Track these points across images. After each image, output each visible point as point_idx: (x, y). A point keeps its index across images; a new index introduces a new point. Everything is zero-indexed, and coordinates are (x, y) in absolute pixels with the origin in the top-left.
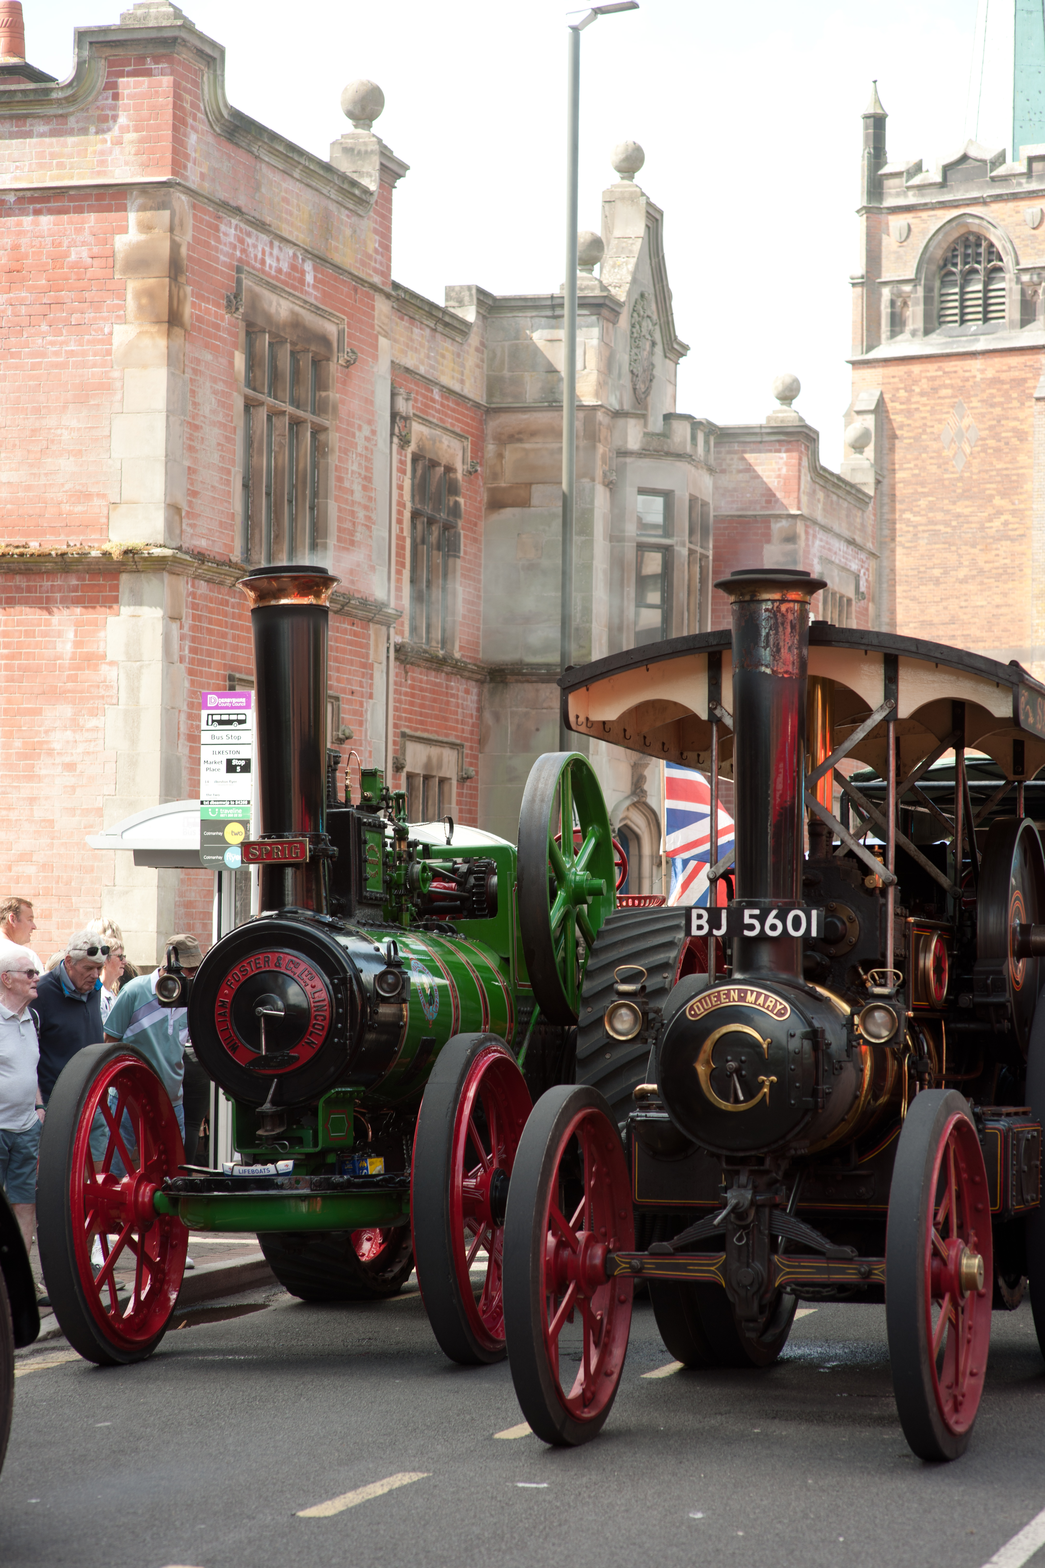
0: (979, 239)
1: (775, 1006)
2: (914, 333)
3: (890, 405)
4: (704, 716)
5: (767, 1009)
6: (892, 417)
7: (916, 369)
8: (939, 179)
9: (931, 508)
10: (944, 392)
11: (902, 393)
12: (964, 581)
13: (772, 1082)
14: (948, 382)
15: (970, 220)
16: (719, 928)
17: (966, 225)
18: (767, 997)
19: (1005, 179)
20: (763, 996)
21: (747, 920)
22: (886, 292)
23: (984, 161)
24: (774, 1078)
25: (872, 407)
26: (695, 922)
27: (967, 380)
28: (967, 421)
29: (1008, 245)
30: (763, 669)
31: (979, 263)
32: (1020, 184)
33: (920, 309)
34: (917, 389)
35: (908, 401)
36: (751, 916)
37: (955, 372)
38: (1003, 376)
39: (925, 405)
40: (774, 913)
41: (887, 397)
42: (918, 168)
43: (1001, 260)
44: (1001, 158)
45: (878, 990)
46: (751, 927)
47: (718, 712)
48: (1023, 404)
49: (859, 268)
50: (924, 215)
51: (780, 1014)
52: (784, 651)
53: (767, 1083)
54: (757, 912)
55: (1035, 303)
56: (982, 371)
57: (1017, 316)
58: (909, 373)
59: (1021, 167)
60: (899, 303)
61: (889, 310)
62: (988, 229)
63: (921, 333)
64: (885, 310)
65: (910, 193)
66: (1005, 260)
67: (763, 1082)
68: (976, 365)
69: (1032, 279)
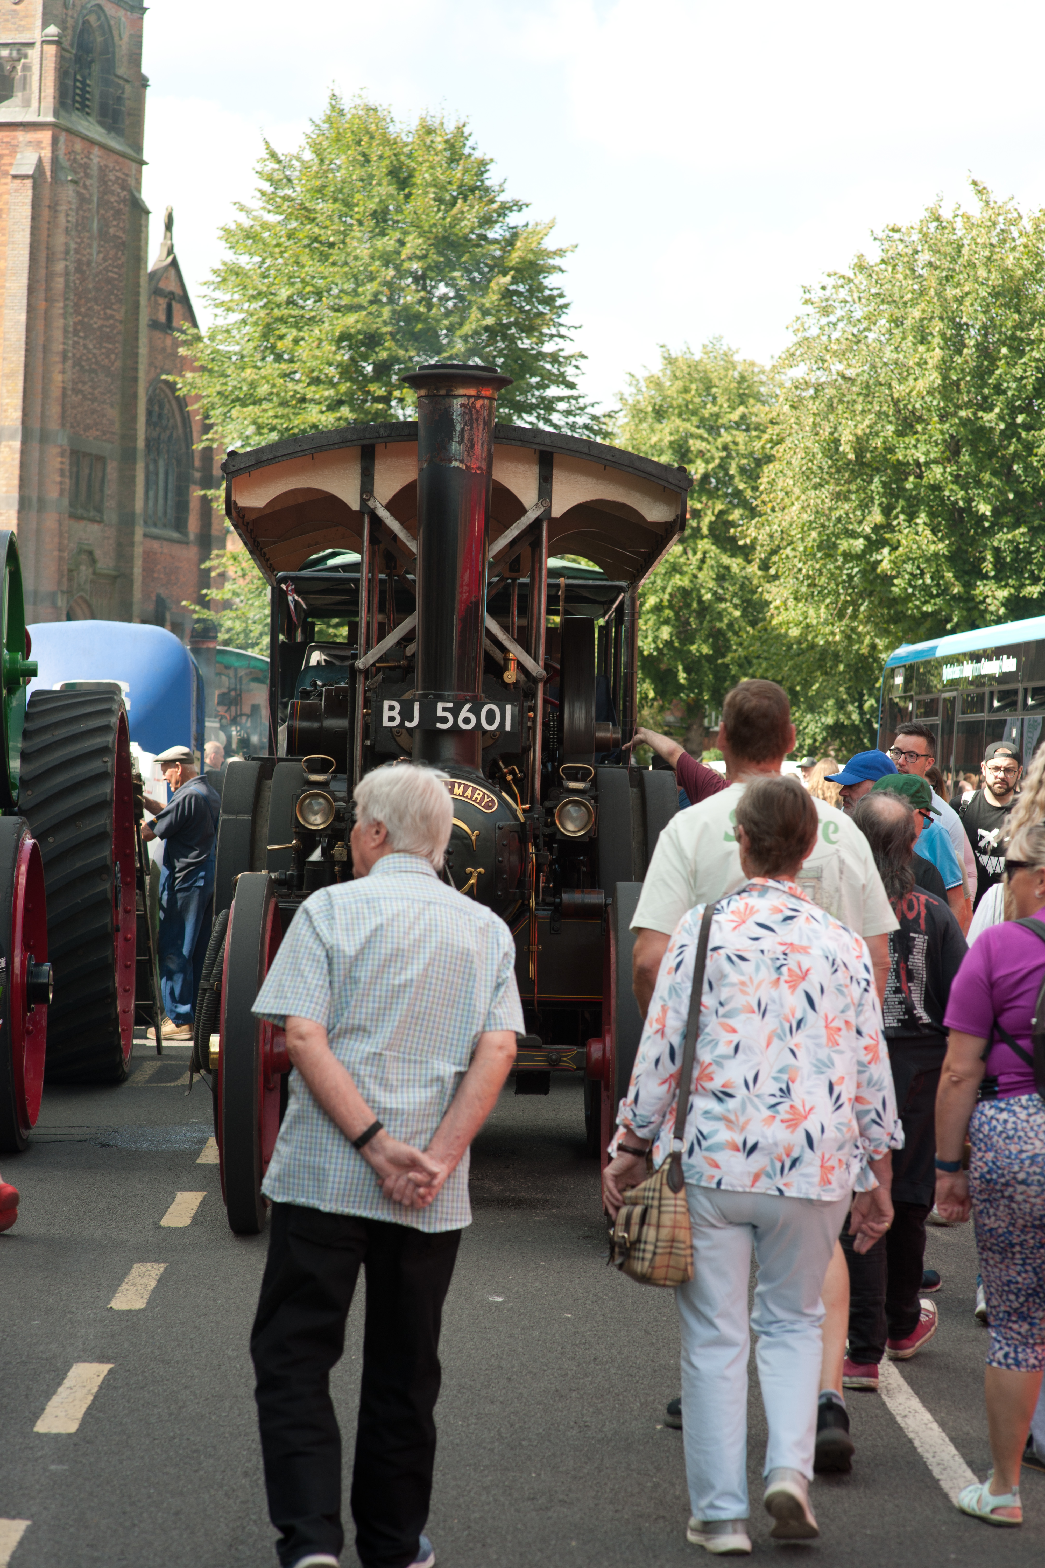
1: (483, 798)
4: (355, 506)
5: (475, 801)
13: (480, 873)
16: (411, 720)
18: (474, 789)
20: (470, 790)
21: (440, 713)
24: (481, 870)
26: (386, 714)
30: (455, 464)
36: (444, 709)
40: (468, 706)
45: (573, 785)
46: (444, 720)
47: (371, 503)
51: (487, 806)
52: (478, 448)
53: (475, 874)
54: (450, 705)
55: (13, 79)
67: (471, 873)
69: (11, 54)
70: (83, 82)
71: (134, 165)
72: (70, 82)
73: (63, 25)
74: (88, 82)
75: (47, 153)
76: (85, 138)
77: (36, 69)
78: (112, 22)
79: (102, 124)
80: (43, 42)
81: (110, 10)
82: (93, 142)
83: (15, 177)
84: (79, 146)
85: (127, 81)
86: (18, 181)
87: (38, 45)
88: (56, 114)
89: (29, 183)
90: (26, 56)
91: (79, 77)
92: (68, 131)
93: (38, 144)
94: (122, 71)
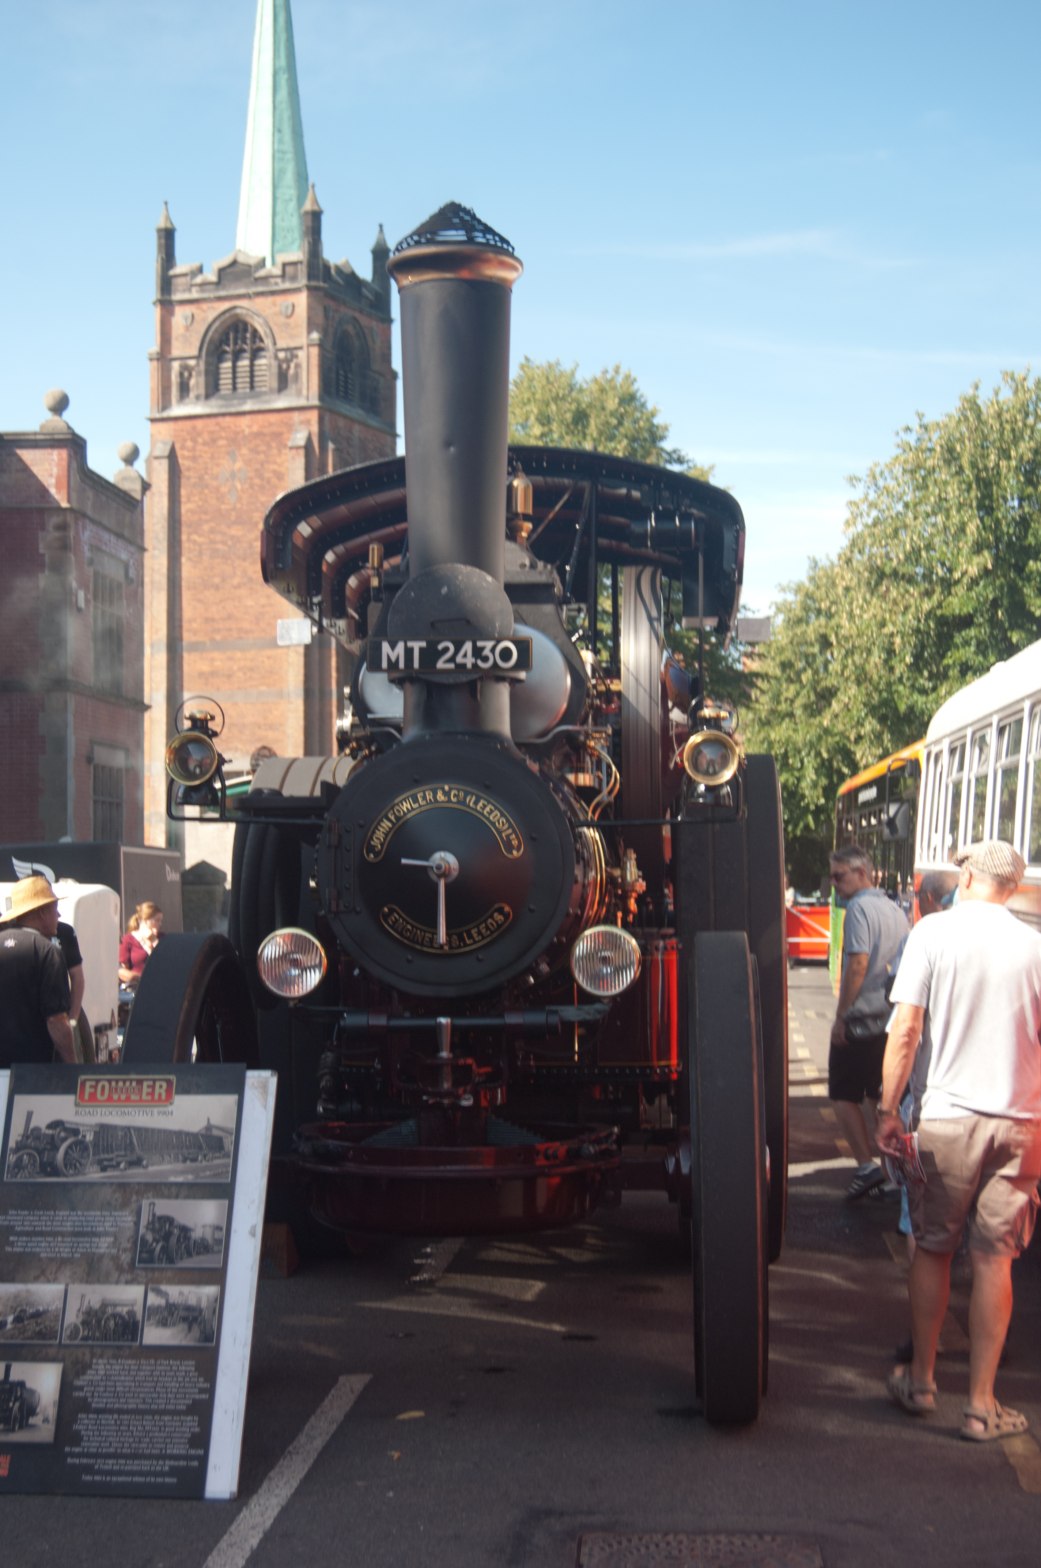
0: (245, 325)
2: (198, 398)
3: (179, 453)
6: (180, 461)
7: (199, 423)
8: (213, 278)
9: (212, 531)
10: (222, 442)
11: (189, 444)
12: (238, 587)
14: (223, 434)
15: (238, 311)
17: (236, 315)
19: (265, 279)
22: (176, 365)
23: (250, 266)
25: (166, 453)
27: (237, 433)
28: (239, 465)
29: (268, 331)
31: (245, 343)
32: (276, 284)
33: (202, 380)
34: (200, 440)
35: (194, 449)
37: (229, 427)
38: (266, 431)
39: (206, 452)
41: (177, 447)
42: (200, 270)
43: (262, 340)
44: (262, 263)
48: (280, 451)
49: (155, 347)
50: (204, 306)
55: (288, 375)
56: (250, 427)
57: (275, 384)
58: (194, 428)
59: (277, 271)
60: (186, 374)
61: (179, 380)
62: (252, 318)
63: (203, 398)
64: (175, 379)
65: (194, 289)
66: (266, 341)
68: (245, 421)
69: (286, 357)
70: (346, 377)
71: (389, 438)
72: (333, 376)
73: (324, 332)
74: (350, 375)
75: (315, 429)
76: (345, 417)
77: (304, 366)
78: (366, 331)
79: (362, 408)
80: (309, 346)
81: (364, 321)
82: (353, 420)
83: (291, 448)
84: (341, 423)
85: (381, 374)
86: (294, 451)
87: (305, 348)
88: (321, 398)
89: (302, 452)
90: (297, 356)
91: (341, 372)
92: (331, 411)
93: (308, 422)
94: (376, 366)
